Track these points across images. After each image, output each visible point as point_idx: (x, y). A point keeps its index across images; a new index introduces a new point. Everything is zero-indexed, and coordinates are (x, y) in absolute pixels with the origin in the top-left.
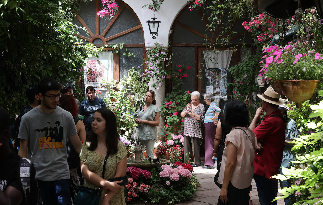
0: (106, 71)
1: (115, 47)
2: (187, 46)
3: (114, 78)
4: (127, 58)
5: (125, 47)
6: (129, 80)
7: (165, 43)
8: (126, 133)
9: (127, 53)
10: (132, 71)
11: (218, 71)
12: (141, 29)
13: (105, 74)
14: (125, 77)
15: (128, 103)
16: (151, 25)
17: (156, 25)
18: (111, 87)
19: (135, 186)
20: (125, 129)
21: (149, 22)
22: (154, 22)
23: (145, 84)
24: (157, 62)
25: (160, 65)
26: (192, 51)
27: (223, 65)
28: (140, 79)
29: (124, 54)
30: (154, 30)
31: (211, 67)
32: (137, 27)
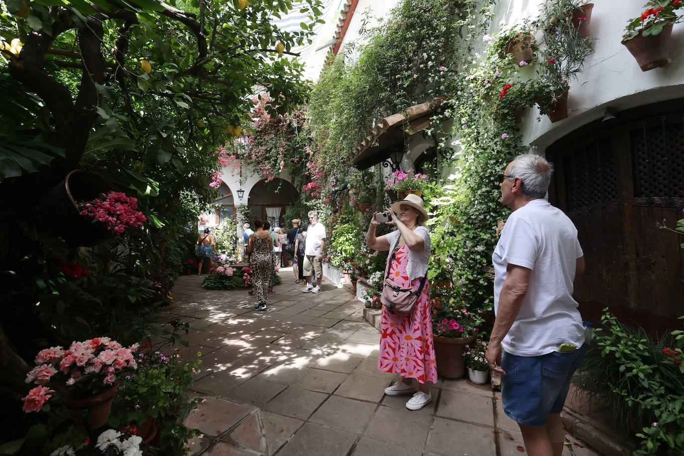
0: (211, 219)
1: (216, 205)
2: (257, 205)
3: (216, 223)
4: (224, 212)
5: (222, 205)
6: (225, 224)
7: (246, 203)
8: (226, 253)
9: (224, 209)
10: (227, 219)
11: (274, 218)
12: (231, 196)
13: (210, 221)
14: (223, 222)
15: (225, 237)
16: (239, 193)
17: (242, 193)
18: (215, 228)
19: (249, 278)
20: (225, 250)
21: (238, 191)
22: (241, 191)
23: (235, 226)
24: (243, 213)
25: (244, 215)
26: (260, 207)
27: (276, 215)
28: (231, 223)
29: (222, 209)
30: (241, 195)
31: (270, 216)
32: (229, 195)
